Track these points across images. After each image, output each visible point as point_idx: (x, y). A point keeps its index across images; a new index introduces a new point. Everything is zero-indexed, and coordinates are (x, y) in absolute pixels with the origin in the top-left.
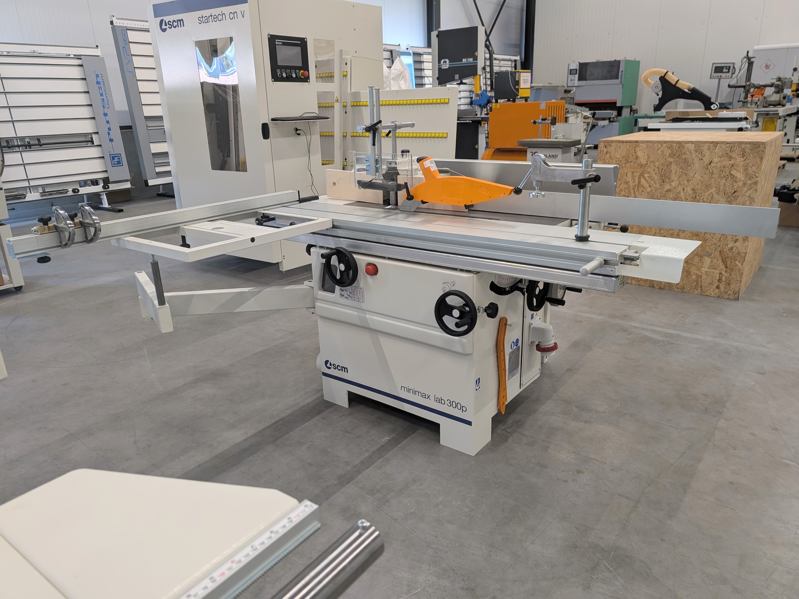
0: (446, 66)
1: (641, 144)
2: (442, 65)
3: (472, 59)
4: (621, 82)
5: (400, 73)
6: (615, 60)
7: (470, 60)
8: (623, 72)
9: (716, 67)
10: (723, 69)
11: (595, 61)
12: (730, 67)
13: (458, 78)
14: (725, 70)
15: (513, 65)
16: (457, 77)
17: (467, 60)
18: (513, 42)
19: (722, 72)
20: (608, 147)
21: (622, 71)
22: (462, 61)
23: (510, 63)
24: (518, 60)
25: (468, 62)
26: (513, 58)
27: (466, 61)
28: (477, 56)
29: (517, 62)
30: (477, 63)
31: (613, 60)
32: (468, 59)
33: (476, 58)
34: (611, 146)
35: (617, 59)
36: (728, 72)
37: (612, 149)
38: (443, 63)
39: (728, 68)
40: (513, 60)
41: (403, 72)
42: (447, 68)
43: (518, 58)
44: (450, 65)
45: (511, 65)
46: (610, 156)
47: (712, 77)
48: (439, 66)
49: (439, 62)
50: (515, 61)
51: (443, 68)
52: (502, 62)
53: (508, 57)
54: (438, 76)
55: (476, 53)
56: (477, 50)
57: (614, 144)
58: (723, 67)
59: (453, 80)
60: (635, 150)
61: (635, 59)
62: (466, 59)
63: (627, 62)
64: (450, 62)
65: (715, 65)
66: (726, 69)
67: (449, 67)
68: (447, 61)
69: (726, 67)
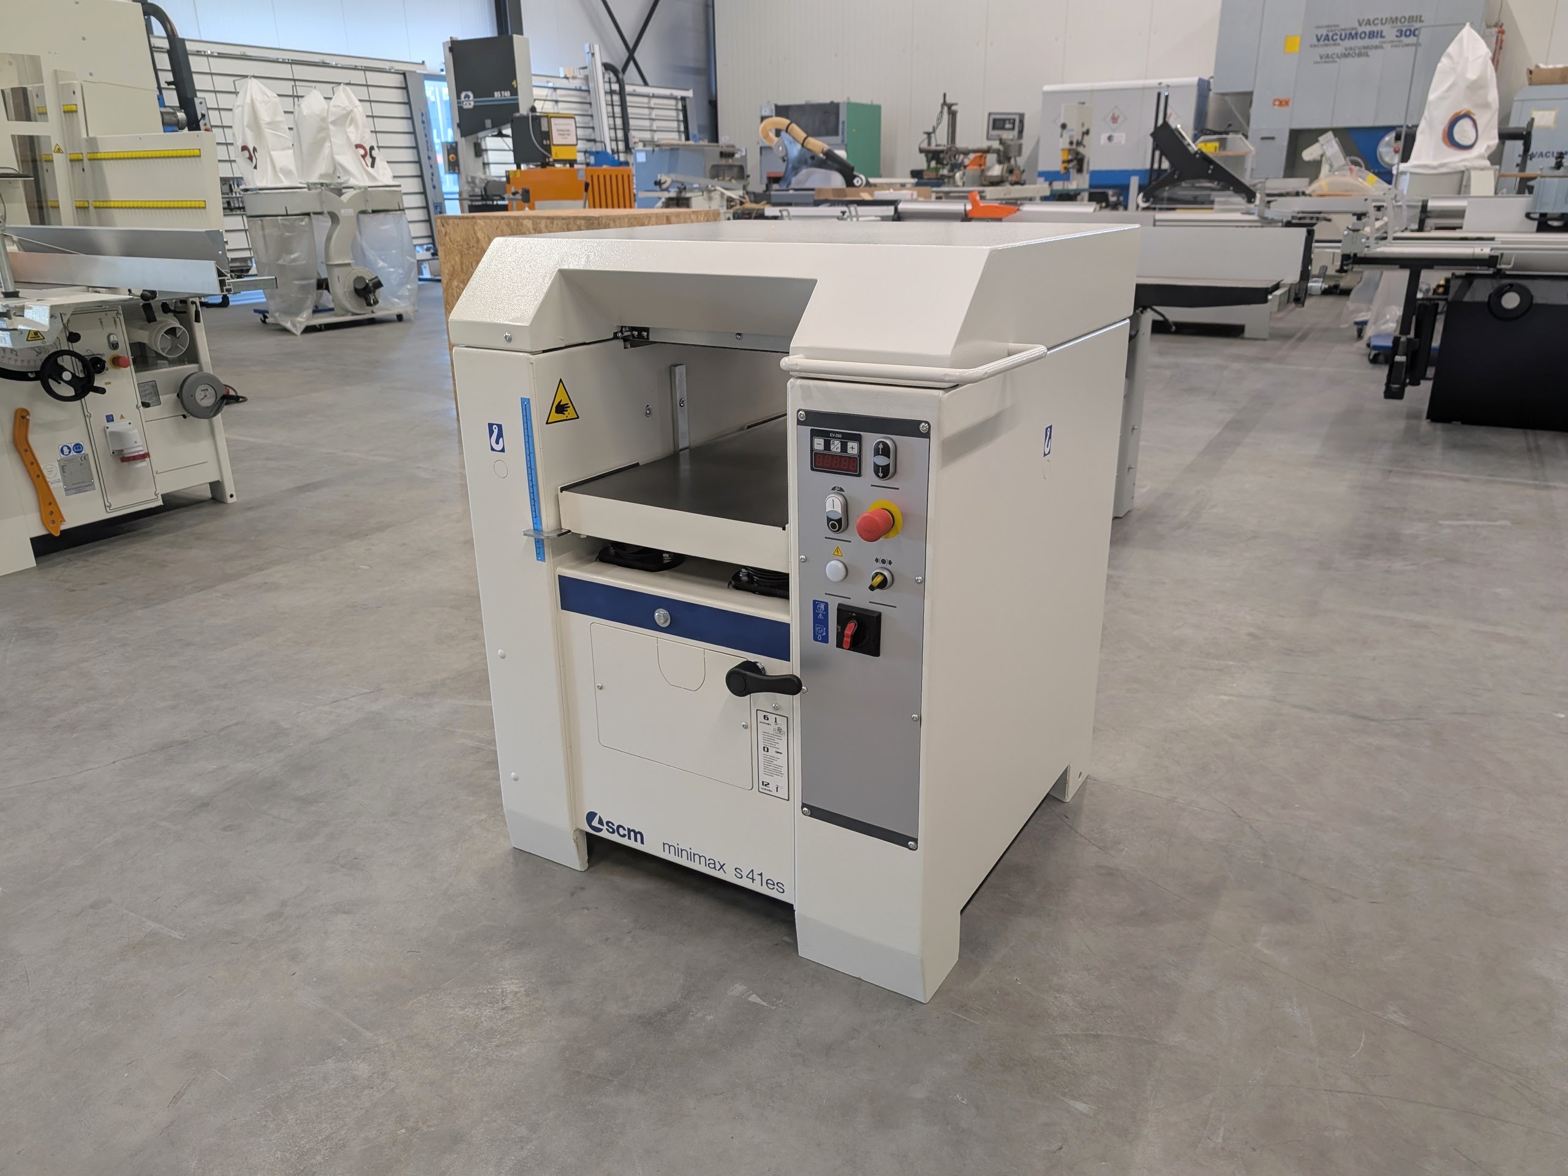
0: (470, 104)
1: (479, 221)
2: (463, 102)
3: (509, 92)
4: (843, 141)
5: (345, 112)
6: (832, 103)
7: (506, 94)
8: (846, 125)
9: (995, 120)
10: (1004, 123)
11: (802, 102)
12: (1014, 120)
13: (490, 126)
14: (1008, 126)
15: (680, 107)
16: (488, 123)
17: (501, 94)
18: (691, 64)
19: (1003, 128)
20: (446, 225)
21: (843, 122)
22: (493, 96)
23: (673, 102)
24: (688, 97)
25: (503, 98)
26: (679, 93)
27: (500, 96)
28: (517, 88)
29: (688, 101)
30: (517, 99)
31: (827, 101)
32: (503, 92)
33: (514, 92)
34: (448, 225)
35: (836, 101)
36: (1013, 129)
37: (450, 227)
38: (465, 98)
39: (1012, 121)
40: (679, 97)
41: (352, 111)
42: (471, 107)
43: (689, 94)
44: (475, 102)
45: (676, 105)
46: (450, 239)
47: (989, 137)
48: (459, 103)
49: (459, 97)
50: (683, 99)
51: (465, 107)
52: (654, 101)
53: (667, 92)
54: (458, 121)
55: (514, 83)
56: (515, 77)
57: (451, 221)
58: (1004, 121)
59: (484, 128)
60: (474, 229)
61: (872, 102)
62: (499, 93)
63: (853, 107)
64: (475, 97)
65: (992, 117)
66: (1010, 123)
67: (475, 106)
68: (470, 94)
69: (1009, 120)
